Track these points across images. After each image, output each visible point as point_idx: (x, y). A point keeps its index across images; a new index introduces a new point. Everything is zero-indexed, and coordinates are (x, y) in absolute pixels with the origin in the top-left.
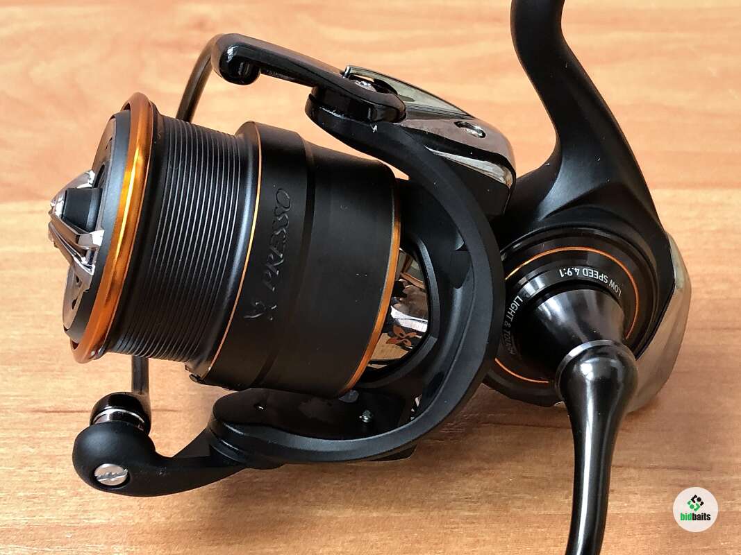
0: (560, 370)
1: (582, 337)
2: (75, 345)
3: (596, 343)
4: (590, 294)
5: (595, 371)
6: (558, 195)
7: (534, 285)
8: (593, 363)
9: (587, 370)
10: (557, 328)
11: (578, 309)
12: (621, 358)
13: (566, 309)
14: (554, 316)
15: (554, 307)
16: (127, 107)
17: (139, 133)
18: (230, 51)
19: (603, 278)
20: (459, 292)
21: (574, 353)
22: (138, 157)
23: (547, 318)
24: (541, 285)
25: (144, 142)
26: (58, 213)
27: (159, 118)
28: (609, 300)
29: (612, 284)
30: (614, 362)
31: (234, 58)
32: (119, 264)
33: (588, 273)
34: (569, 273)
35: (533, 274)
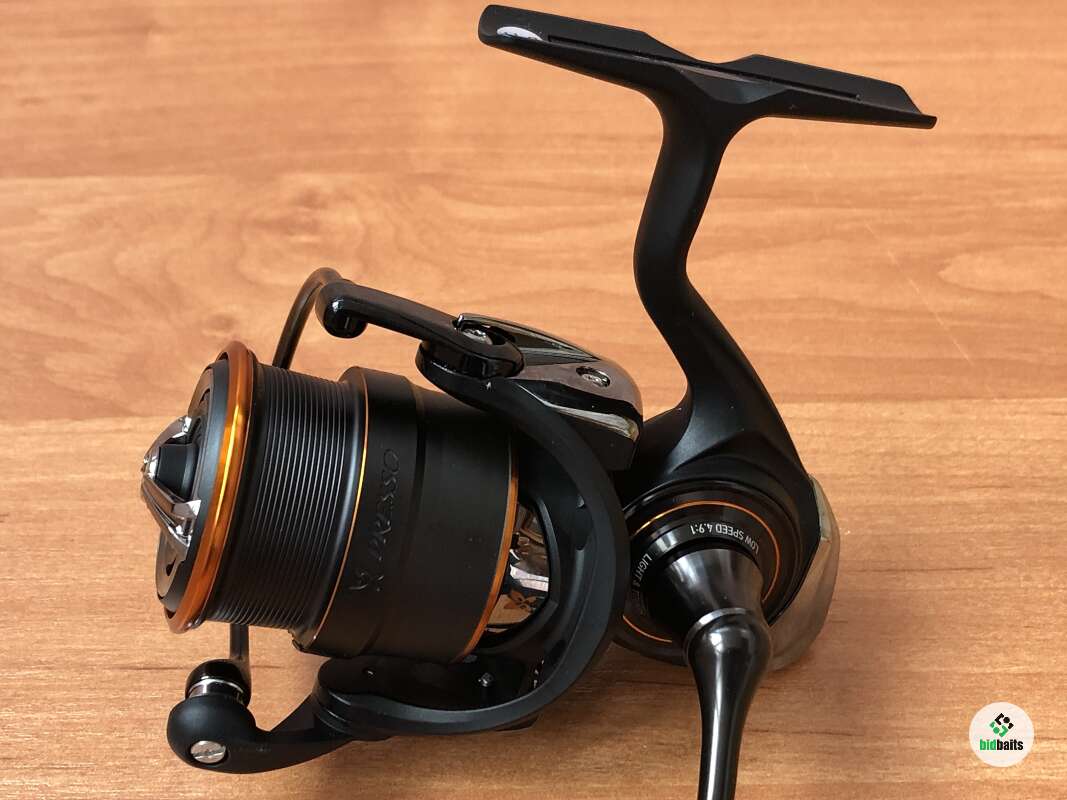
0: (690, 637)
1: (714, 604)
2: (170, 614)
3: (728, 611)
4: (723, 554)
5: (724, 642)
6: (689, 445)
7: (667, 542)
8: (722, 634)
9: (716, 639)
10: (688, 592)
11: (711, 572)
12: (752, 628)
13: (698, 571)
14: (686, 578)
15: (685, 566)
16: (224, 356)
17: (239, 390)
18: (335, 305)
19: (737, 534)
20: (581, 554)
21: (705, 620)
22: (238, 416)
23: (679, 579)
24: (673, 542)
25: (243, 399)
26: (152, 474)
27: (260, 368)
28: (746, 561)
29: (748, 540)
30: (744, 632)
31: (339, 311)
32: (218, 531)
33: (722, 529)
34: (701, 530)
35: (663, 530)
